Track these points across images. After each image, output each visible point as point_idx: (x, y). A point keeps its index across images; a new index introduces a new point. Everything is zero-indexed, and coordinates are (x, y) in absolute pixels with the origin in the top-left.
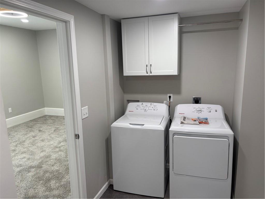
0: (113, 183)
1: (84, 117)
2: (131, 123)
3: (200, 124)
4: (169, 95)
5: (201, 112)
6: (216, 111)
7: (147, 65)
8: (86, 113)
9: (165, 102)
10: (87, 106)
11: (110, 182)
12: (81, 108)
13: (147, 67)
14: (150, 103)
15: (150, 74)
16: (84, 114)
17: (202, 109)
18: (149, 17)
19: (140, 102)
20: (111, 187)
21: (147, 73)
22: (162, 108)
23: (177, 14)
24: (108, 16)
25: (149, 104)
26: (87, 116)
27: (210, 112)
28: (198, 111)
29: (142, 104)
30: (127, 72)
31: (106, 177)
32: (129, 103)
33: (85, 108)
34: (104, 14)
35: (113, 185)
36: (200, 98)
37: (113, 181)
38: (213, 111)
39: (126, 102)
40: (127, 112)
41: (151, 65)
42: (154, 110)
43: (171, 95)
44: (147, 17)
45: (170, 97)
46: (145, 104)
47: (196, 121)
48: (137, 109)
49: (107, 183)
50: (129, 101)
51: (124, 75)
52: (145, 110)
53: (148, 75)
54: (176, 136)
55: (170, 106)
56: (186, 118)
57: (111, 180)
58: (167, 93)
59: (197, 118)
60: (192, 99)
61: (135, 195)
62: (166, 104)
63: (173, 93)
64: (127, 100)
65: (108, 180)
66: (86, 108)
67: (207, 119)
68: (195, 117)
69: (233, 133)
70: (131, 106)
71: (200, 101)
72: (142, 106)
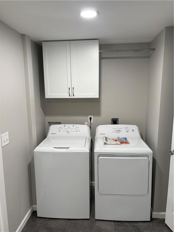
0: (36, 209)
1: (4, 145)
2: (55, 147)
3: (122, 144)
4: (89, 117)
5: (119, 132)
6: (133, 131)
7: (69, 88)
8: (7, 140)
9: (86, 123)
10: (8, 132)
11: (33, 208)
12: (1, 135)
13: (69, 89)
14: (73, 125)
15: (73, 97)
16: (4, 141)
17: (121, 129)
18: (71, 41)
19: (62, 124)
20: (34, 213)
21: (70, 96)
22: (84, 130)
23: (98, 40)
24: (29, 37)
25: (71, 126)
26: (8, 142)
27: (128, 132)
28: (117, 131)
29: (65, 125)
30: (49, 94)
31: (29, 204)
32: (50, 126)
33: (5, 135)
34: (24, 34)
35: (36, 211)
36: (117, 119)
37: (36, 207)
38: (130, 131)
39: (47, 124)
40: (49, 135)
41: (73, 88)
42: (77, 131)
43: (92, 117)
44: (69, 41)
45: (91, 118)
46: (67, 126)
47: (117, 141)
48: (60, 131)
49: (30, 211)
50: (51, 123)
51: (46, 98)
52: (68, 132)
53: (71, 98)
54: (101, 157)
55: (91, 127)
56: (108, 138)
57: (34, 206)
58: (87, 115)
59: (117, 137)
60: (111, 120)
61: (60, 220)
62: (87, 125)
63: (94, 115)
64: (48, 122)
65: (30, 207)
66: (7, 134)
67: (126, 139)
68: (115, 137)
69: (152, 152)
70: (53, 129)
71: (117, 122)
72: (65, 128)
